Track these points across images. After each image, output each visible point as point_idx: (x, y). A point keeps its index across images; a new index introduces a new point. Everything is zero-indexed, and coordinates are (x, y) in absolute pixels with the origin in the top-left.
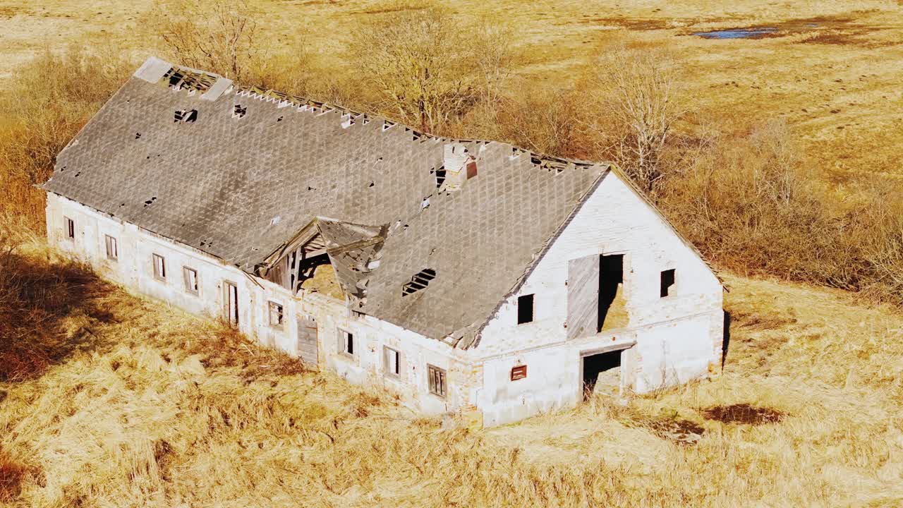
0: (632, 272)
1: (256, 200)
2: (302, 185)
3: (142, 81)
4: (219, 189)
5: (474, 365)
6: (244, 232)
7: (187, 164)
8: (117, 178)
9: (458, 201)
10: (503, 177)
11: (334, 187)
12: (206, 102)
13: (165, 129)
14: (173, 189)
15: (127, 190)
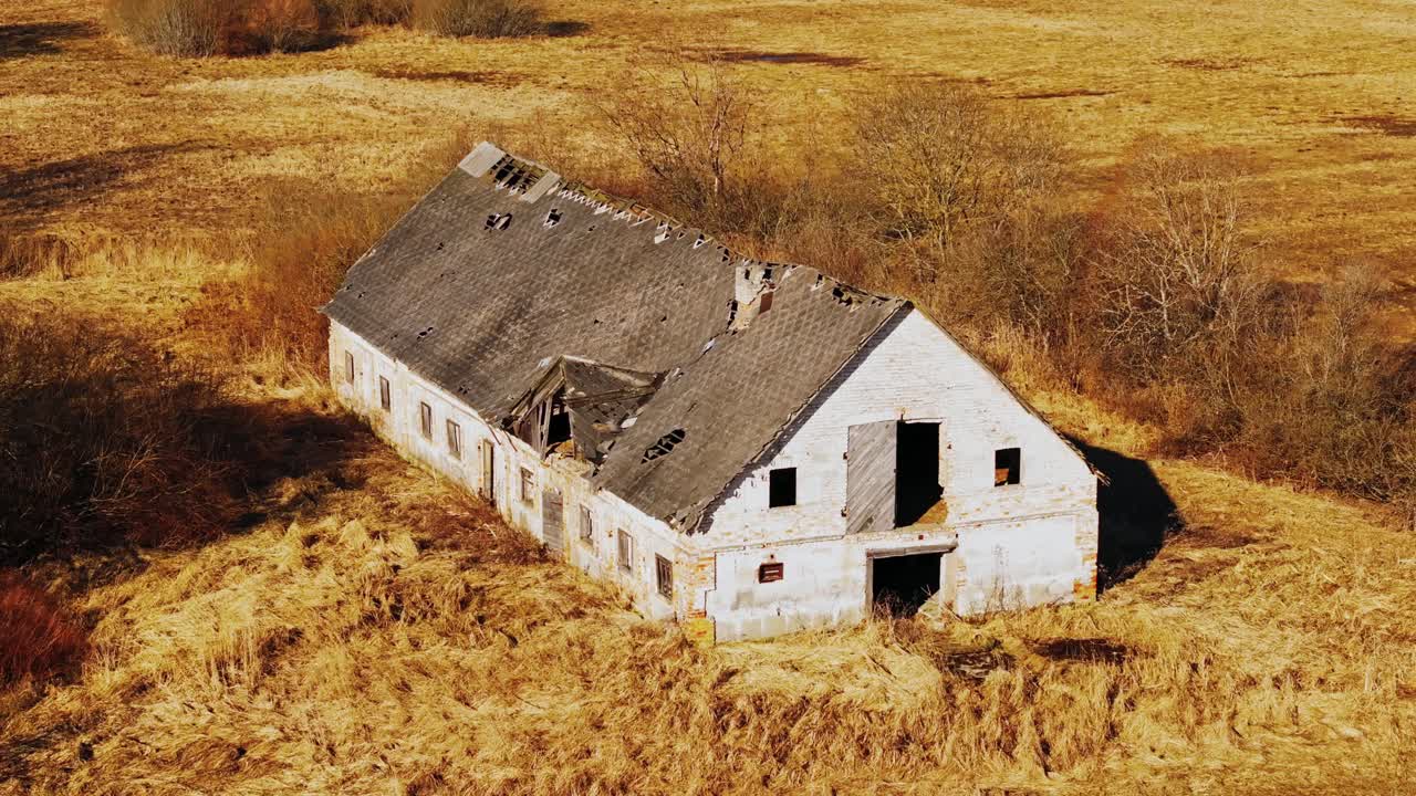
0: (950, 447)
1: (533, 335)
2: (589, 317)
3: (465, 173)
4: (499, 319)
5: (701, 556)
6: (507, 376)
7: (479, 284)
8: (401, 301)
9: (740, 342)
10: (796, 314)
11: (623, 320)
12: (525, 204)
13: (471, 238)
14: (454, 317)
15: (406, 317)
